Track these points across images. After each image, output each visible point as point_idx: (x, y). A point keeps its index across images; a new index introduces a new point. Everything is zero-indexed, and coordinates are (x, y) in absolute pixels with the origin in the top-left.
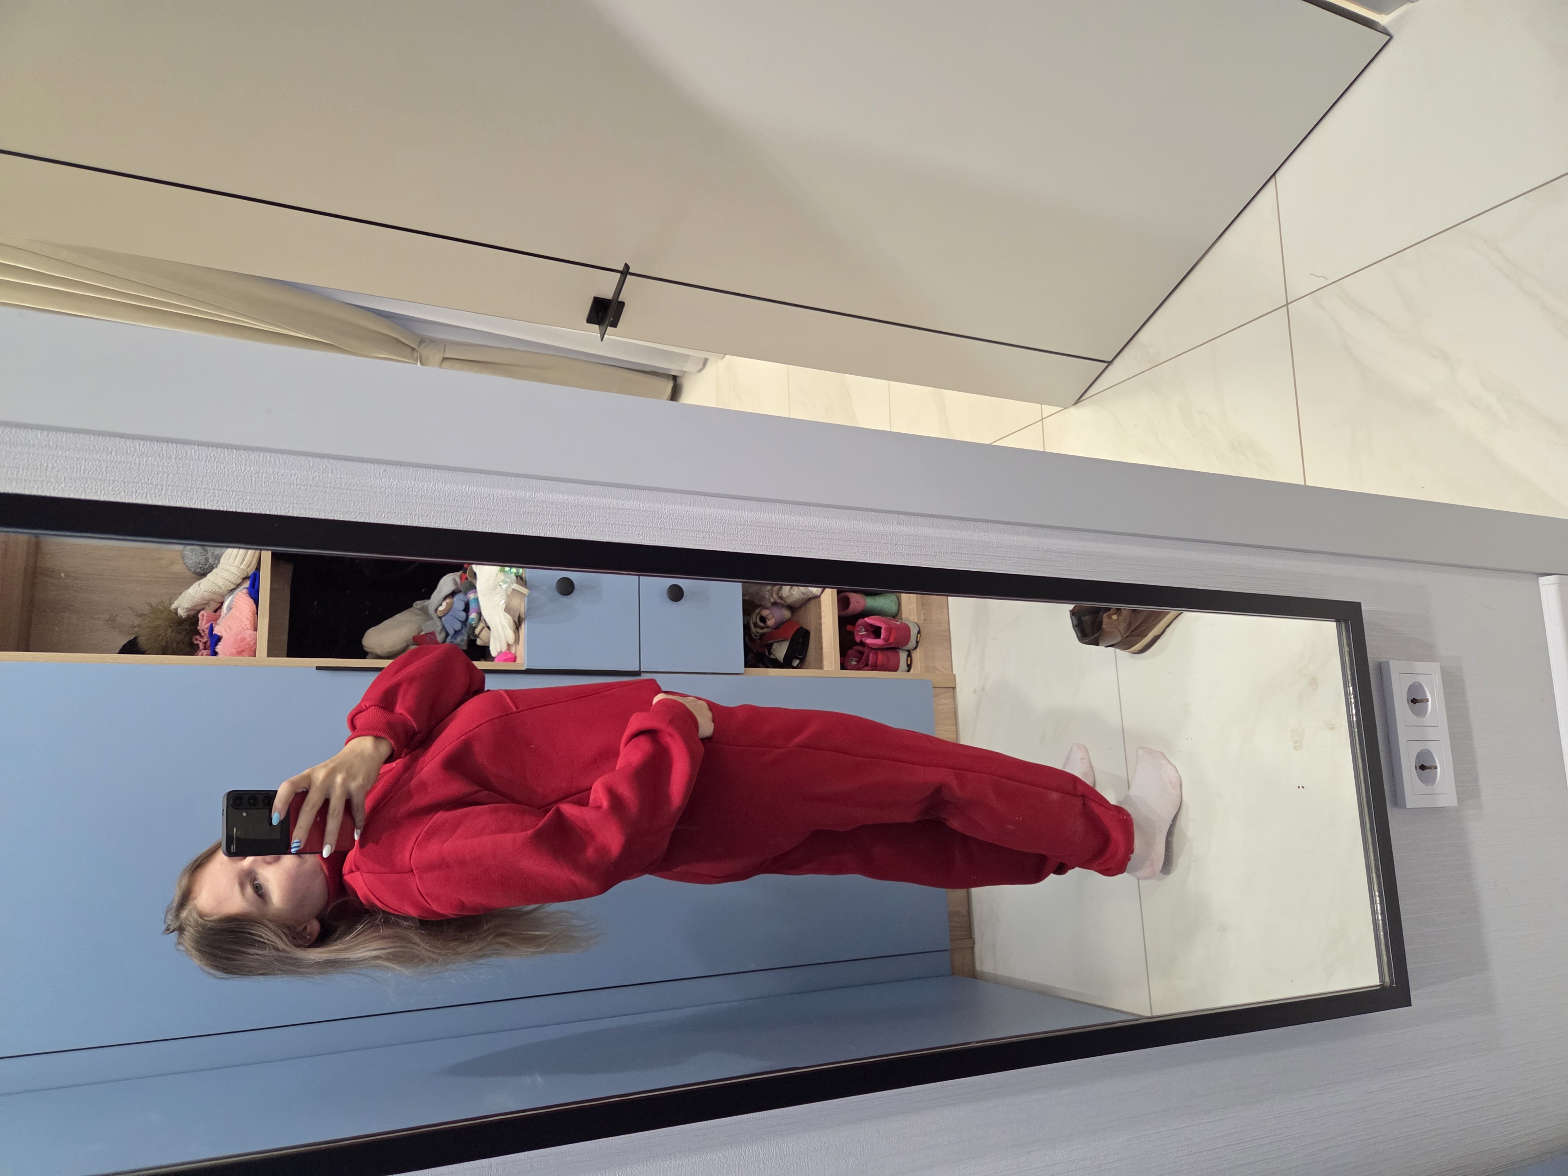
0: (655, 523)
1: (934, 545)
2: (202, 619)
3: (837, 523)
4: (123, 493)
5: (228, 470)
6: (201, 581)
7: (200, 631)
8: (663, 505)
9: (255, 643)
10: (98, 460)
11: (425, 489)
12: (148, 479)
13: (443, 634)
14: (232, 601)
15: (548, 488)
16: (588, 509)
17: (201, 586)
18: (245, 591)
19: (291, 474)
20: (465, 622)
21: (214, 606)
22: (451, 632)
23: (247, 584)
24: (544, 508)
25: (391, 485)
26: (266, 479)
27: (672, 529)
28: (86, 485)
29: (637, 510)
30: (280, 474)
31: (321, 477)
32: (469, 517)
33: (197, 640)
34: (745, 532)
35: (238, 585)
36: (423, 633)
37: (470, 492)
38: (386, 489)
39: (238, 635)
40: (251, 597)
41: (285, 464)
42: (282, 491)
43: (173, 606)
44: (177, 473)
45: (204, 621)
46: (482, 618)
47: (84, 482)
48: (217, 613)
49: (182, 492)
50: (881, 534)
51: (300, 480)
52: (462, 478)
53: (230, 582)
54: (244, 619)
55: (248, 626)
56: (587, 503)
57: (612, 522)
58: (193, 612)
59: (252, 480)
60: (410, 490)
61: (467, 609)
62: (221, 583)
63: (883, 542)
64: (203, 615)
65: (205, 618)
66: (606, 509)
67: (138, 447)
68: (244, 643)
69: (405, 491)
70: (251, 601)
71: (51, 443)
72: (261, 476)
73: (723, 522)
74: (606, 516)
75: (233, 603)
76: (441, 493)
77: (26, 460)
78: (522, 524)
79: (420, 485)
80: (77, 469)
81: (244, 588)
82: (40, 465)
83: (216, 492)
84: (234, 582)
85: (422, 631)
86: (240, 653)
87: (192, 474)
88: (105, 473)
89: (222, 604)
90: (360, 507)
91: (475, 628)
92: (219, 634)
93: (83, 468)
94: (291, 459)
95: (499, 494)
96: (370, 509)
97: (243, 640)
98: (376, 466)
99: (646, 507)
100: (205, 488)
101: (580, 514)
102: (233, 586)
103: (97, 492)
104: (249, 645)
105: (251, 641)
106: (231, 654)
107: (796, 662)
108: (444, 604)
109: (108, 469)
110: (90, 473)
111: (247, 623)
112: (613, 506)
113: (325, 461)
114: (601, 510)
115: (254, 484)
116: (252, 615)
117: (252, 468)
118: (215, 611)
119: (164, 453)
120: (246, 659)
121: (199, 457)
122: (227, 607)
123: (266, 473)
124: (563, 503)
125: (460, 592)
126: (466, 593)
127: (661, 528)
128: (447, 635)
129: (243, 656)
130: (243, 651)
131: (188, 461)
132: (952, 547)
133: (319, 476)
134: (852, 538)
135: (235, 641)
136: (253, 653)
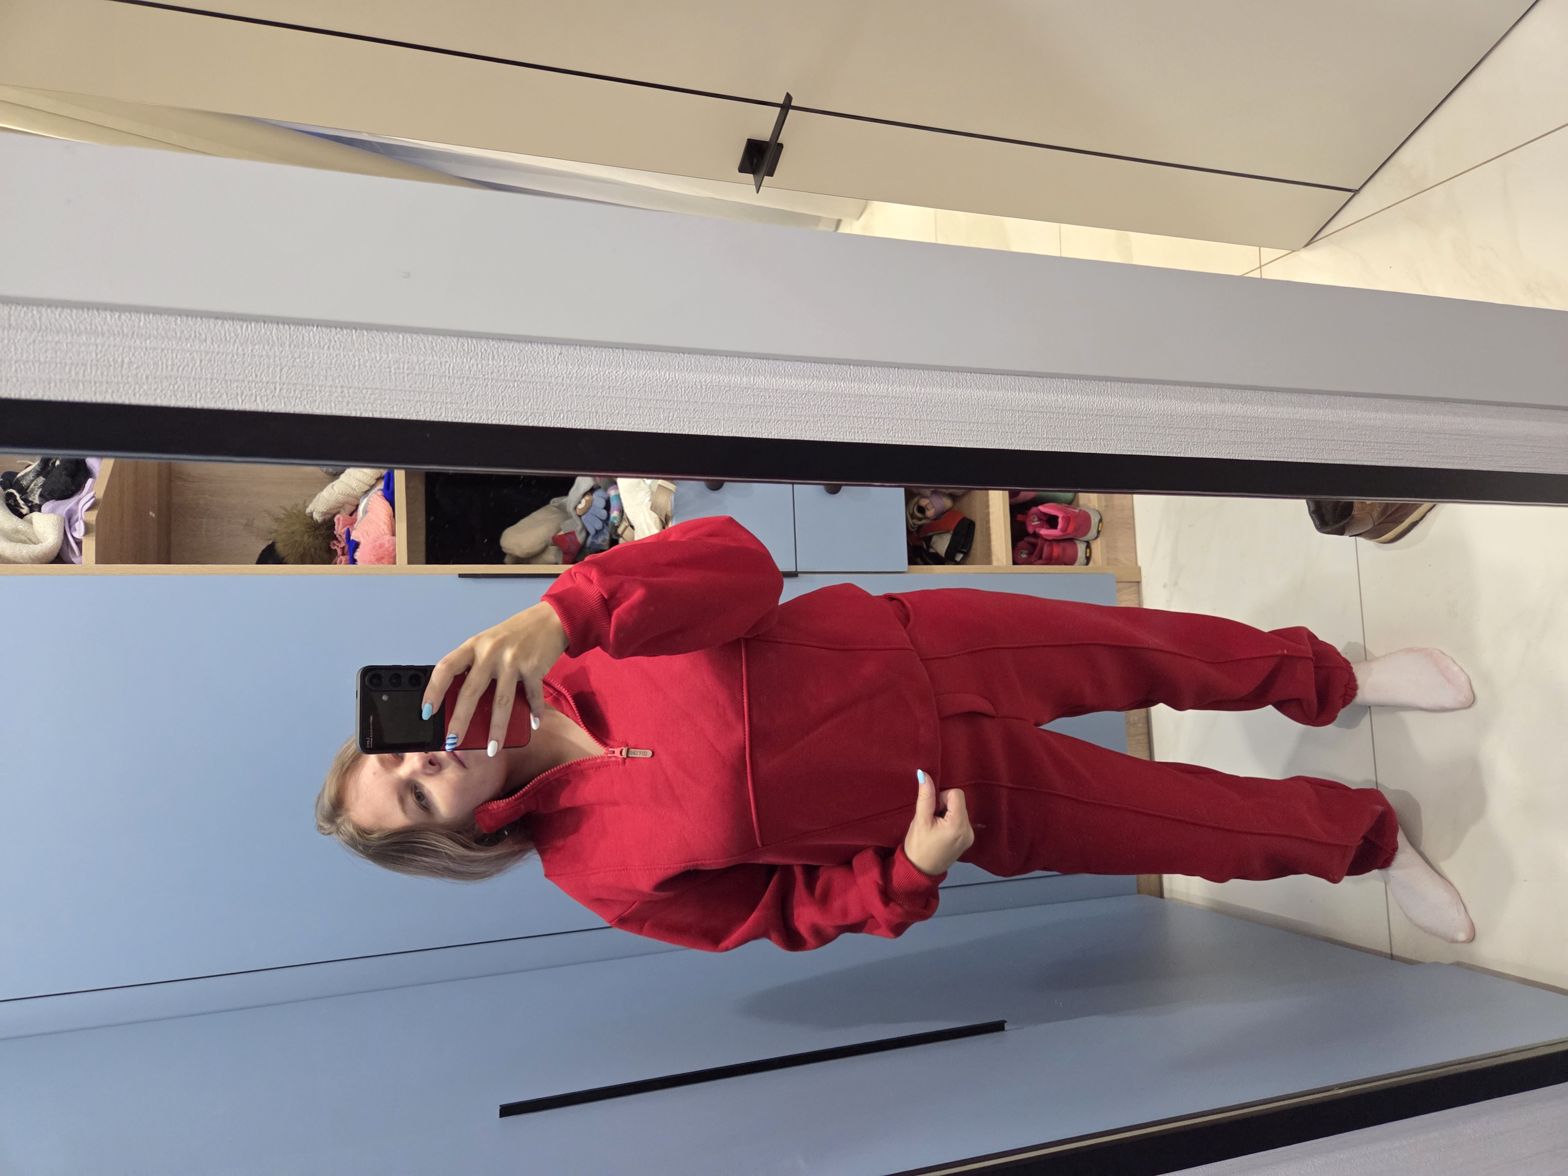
0: (907, 413)
1: (1268, 429)
2: (339, 523)
3: (1143, 403)
4: (225, 395)
5: (359, 360)
6: (334, 483)
7: (337, 536)
8: (918, 388)
9: (394, 550)
10: (189, 351)
11: (614, 377)
12: (256, 376)
13: (584, 534)
14: (367, 503)
15: (769, 370)
16: (822, 398)
17: (335, 488)
18: (380, 493)
19: (441, 363)
20: (606, 521)
21: (349, 509)
22: (592, 532)
23: (381, 485)
24: (765, 398)
25: (570, 373)
26: (410, 371)
27: (931, 420)
28: (176, 387)
29: (885, 397)
30: (427, 362)
31: (480, 366)
32: (671, 414)
33: (334, 545)
34: (1024, 421)
35: (372, 487)
36: (562, 533)
37: (671, 380)
38: (563, 379)
39: (376, 541)
40: (387, 499)
41: (432, 348)
42: (431, 386)
43: (308, 510)
44: (293, 366)
45: (341, 526)
46: (624, 517)
47: (173, 382)
48: (353, 517)
49: (301, 391)
50: (1199, 416)
51: (453, 370)
52: (660, 360)
53: (364, 483)
54: (381, 524)
55: (386, 530)
56: (821, 389)
57: (854, 415)
58: (328, 516)
59: (390, 371)
60: (594, 379)
61: (608, 507)
62: (354, 484)
63: (1202, 427)
64: (339, 519)
65: (341, 523)
66: (846, 396)
67: (239, 331)
68: (382, 549)
69: (588, 381)
70: (387, 504)
71: (125, 330)
72: (401, 366)
73: (995, 408)
74: (846, 406)
75: (369, 506)
76: (634, 382)
77: (94, 354)
78: (739, 422)
79: (607, 373)
80: (162, 364)
81: (379, 490)
82: (114, 359)
83: (346, 391)
84: (368, 483)
85: (560, 530)
86: (379, 560)
87: (312, 367)
88: (199, 369)
89: (357, 506)
90: (531, 404)
91: (617, 527)
92: (357, 540)
93: (170, 363)
94: (439, 341)
95: (708, 381)
96: (544, 408)
97: (381, 546)
98: (550, 346)
99: (896, 392)
100: (331, 386)
101: (812, 404)
102: (367, 488)
103: (191, 396)
104: (388, 551)
105: (389, 547)
106: (371, 562)
107: (959, 557)
108: (583, 501)
109: (203, 363)
110: (181, 369)
111: (385, 528)
112: (854, 392)
113: (483, 342)
114: (839, 398)
115: (393, 377)
116: (389, 519)
117: (390, 355)
118: (351, 515)
119: (275, 338)
120: (387, 567)
121: (319, 342)
122: (363, 511)
123: (408, 362)
124: (791, 391)
125: (599, 487)
126: (606, 490)
127: (916, 420)
128: (588, 534)
129: (383, 563)
130: (383, 558)
131: (306, 349)
132: (1291, 430)
133: (477, 365)
134: (1162, 423)
135: (374, 547)
136: (391, 560)
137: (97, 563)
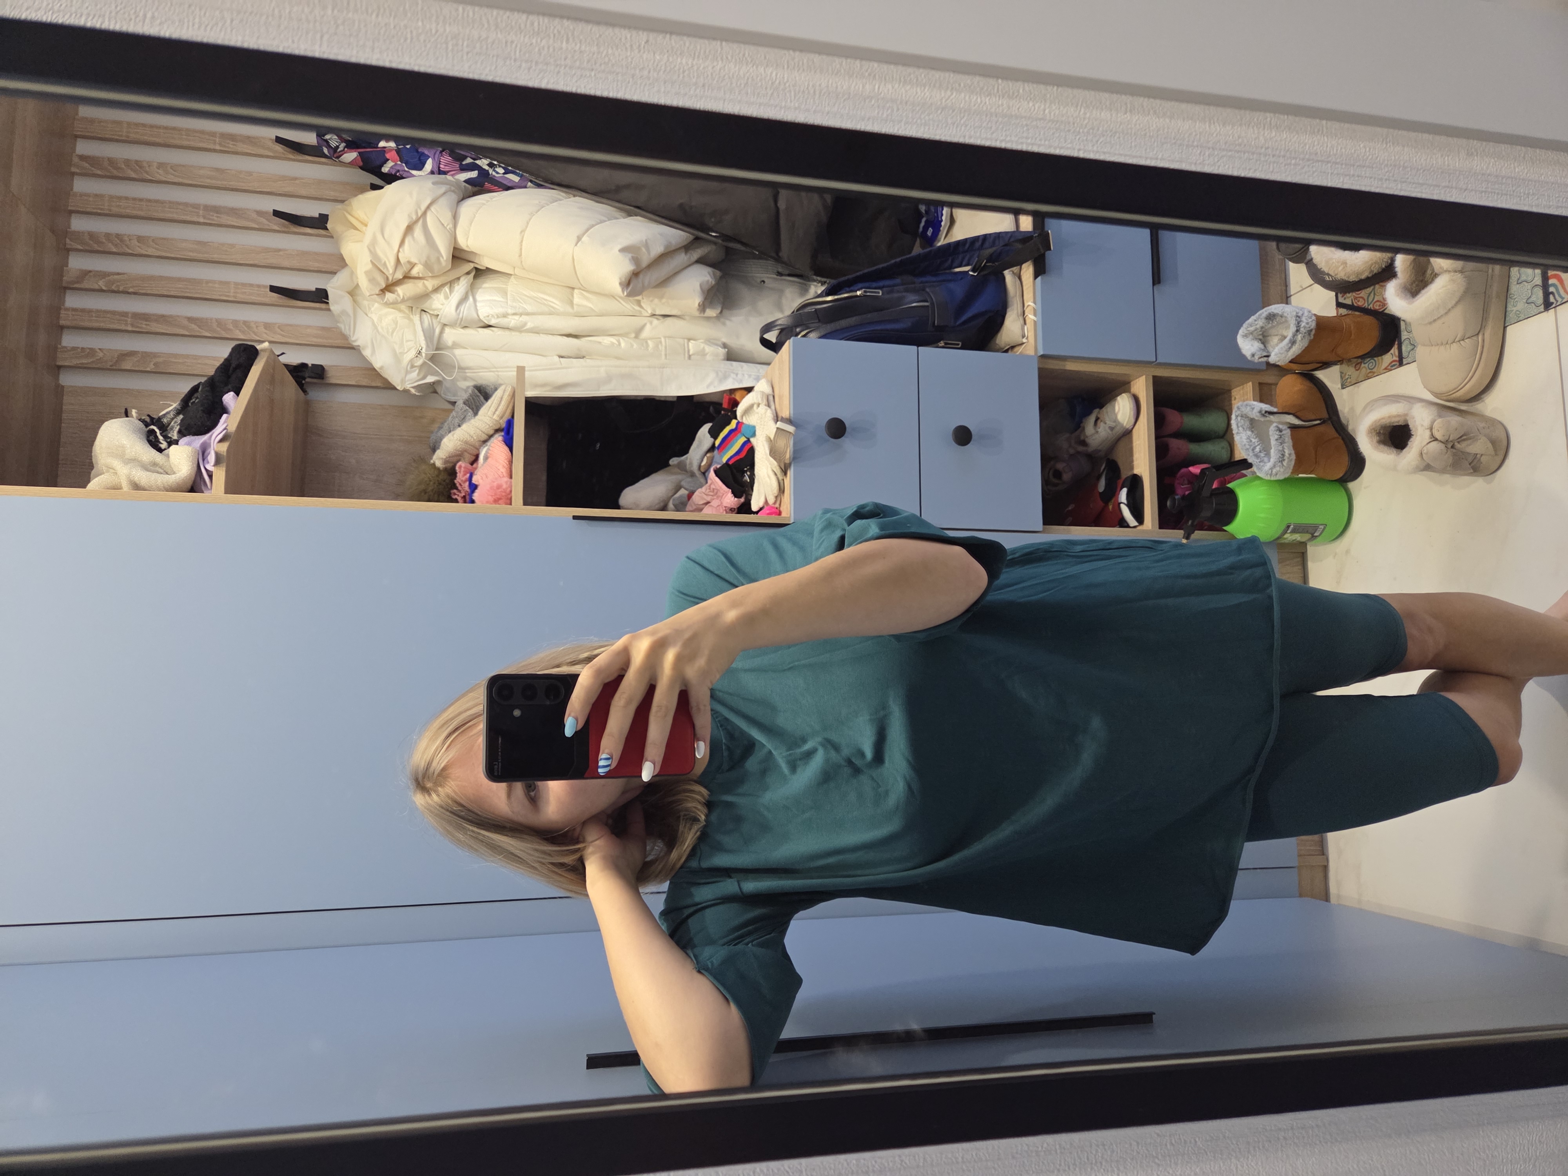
2: (460, 472)
7: (458, 485)
9: (511, 491)
14: (488, 449)
18: (501, 438)
21: (470, 456)
23: (501, 433)
33: (455, 494)
35: (494, 435)
39: (494, 482)
40: (506, 445)
43: (433, 460)
45: (462, 473)
48: (475, 465)
53: (483, 433)
54: (500, 467)
55: (504, 473)
58: (450, 465)
62: (474, 434)
64: (460, 467)
65: (463, 469)
68: (500, 490)
70: (506, 449)
75: (489, 452)
81: (499, 436)
84: (490, 431)
86: (496, 501)
89: (478, 454)
92: (476, 483)
97: (499, 487)
102: (488, 437)
104: (505, 492)
105: (506, 489)
106: (487, 502)
108: (705, 458)
111: (503, 470)
116: (507, 462)
120: (503, 507)
122: (484, 456)
129: (499, 504)
130: (499, 499)
135: (491, 488)
136: (509, 501)
137: (226, 493)
